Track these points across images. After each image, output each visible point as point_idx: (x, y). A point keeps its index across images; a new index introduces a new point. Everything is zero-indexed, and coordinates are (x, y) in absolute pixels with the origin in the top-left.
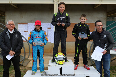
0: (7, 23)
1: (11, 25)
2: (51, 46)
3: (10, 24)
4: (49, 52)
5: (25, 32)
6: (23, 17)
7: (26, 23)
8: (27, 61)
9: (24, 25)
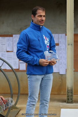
2: (60, 80)
4: (56, 93)
5: (7, 51)
6: (3, 23)
7: (10, 34)
8: (13, 110)
9: (6, 38)
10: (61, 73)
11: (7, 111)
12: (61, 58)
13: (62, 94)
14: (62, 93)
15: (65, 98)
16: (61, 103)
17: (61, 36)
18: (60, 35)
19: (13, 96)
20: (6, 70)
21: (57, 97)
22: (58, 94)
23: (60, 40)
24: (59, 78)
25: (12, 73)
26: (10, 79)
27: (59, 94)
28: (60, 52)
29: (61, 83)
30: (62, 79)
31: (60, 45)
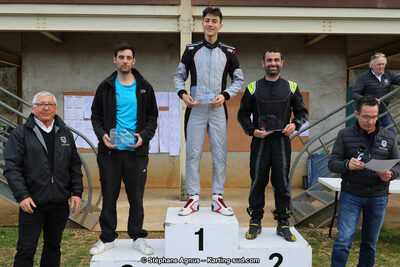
0: (35, 100)
1: (47, 108)
2: (171, 164)
3: (43, 104)
4: (165, 186)
5: (85, 119)
7: (90, 91)
8: (94, 213)
9: (84, 98)
10: (172, 154)
11: (82, 215)
12: (172, 129)
13: (174, 187)
14: (174, 185)
15: (178, 192)
17: (173, 96)
18: (171, 94)
19: (93, 193)
20: (83, 150)
21: (166, 192)
22: (167, 188)
23: (170, 102)
24: (170, 162)
27: (170, 188)
28: (171, 120)
29: (172, 169)
30: (173, 164)
31: (170, 110)
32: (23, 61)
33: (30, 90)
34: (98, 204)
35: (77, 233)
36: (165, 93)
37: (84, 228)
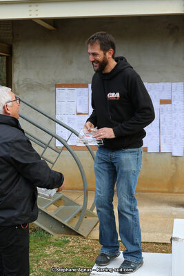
2: (173, 166)
4: (166, 190)
5: (78, 114)
6: (71, 63)
7: (83, 82)
8: (88, 218)
9: (77, 90)
10: (174, 154)
11: (77, 220)
12: (176, 125)
13: (177, 191)
14: (177, 189)
16: (174, 209)
17: (176, 87)
18: (174, 84)
19: (89, 195)
20: (75, 147)
21: (168, 197)
22: (168, 192)
23: (174, 94)
24: (172, 163)
25: (87, 152)
26: (83, 164)
27: (172, 192)
28: (174, 115)
29: (174, 171)
30: (176, 165)
31: (173, 103)
32: (14, 51)
33: (21, 83)
34: (92, 209)
35: (71, 239)
36: (168, 84)
37: (78, 234)
